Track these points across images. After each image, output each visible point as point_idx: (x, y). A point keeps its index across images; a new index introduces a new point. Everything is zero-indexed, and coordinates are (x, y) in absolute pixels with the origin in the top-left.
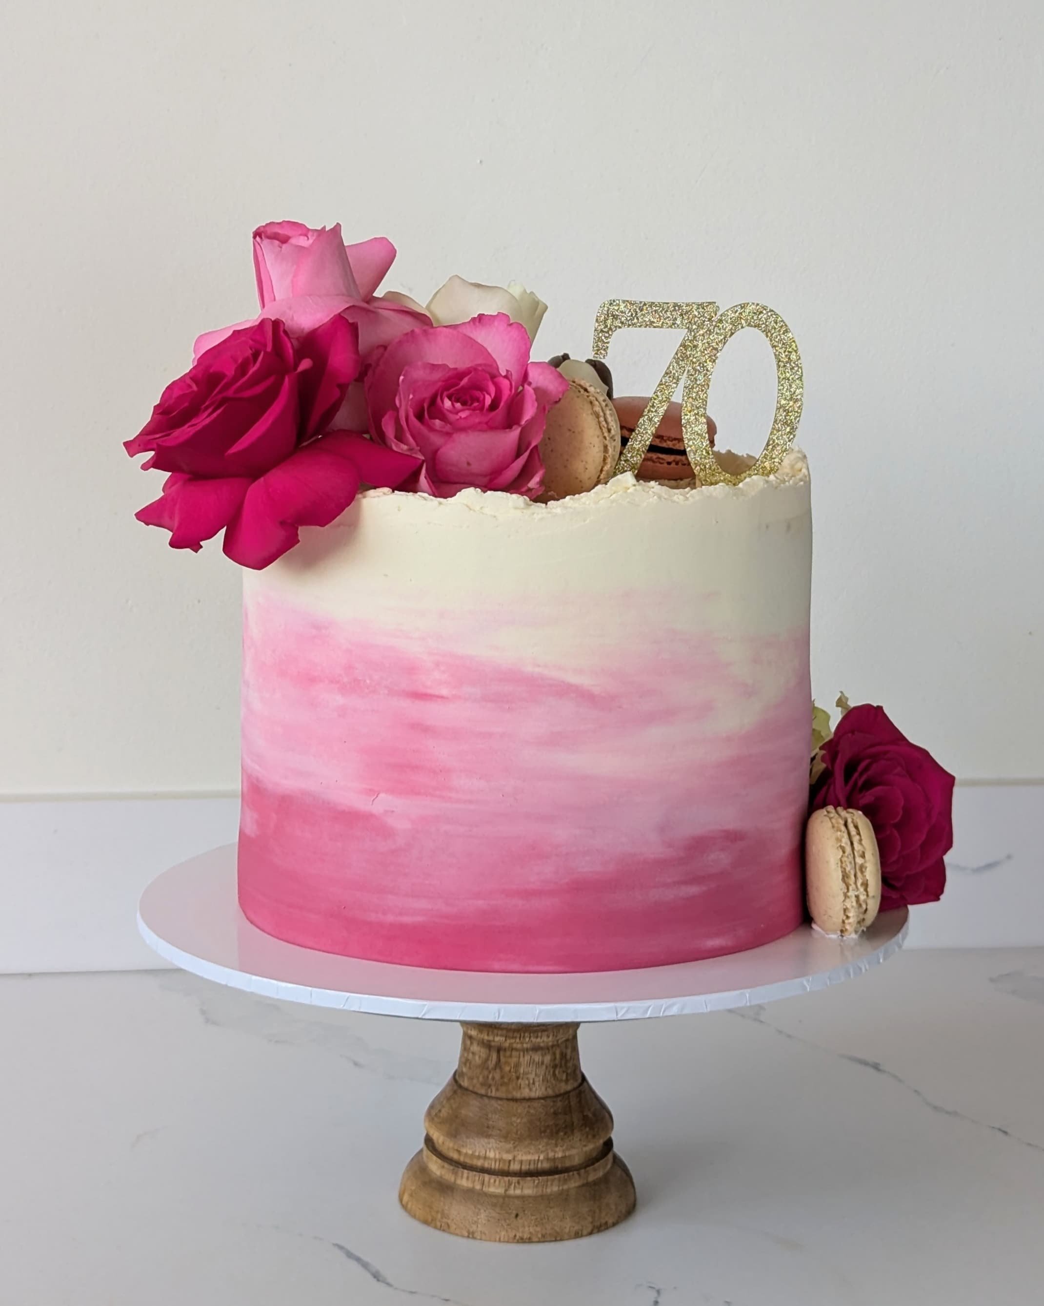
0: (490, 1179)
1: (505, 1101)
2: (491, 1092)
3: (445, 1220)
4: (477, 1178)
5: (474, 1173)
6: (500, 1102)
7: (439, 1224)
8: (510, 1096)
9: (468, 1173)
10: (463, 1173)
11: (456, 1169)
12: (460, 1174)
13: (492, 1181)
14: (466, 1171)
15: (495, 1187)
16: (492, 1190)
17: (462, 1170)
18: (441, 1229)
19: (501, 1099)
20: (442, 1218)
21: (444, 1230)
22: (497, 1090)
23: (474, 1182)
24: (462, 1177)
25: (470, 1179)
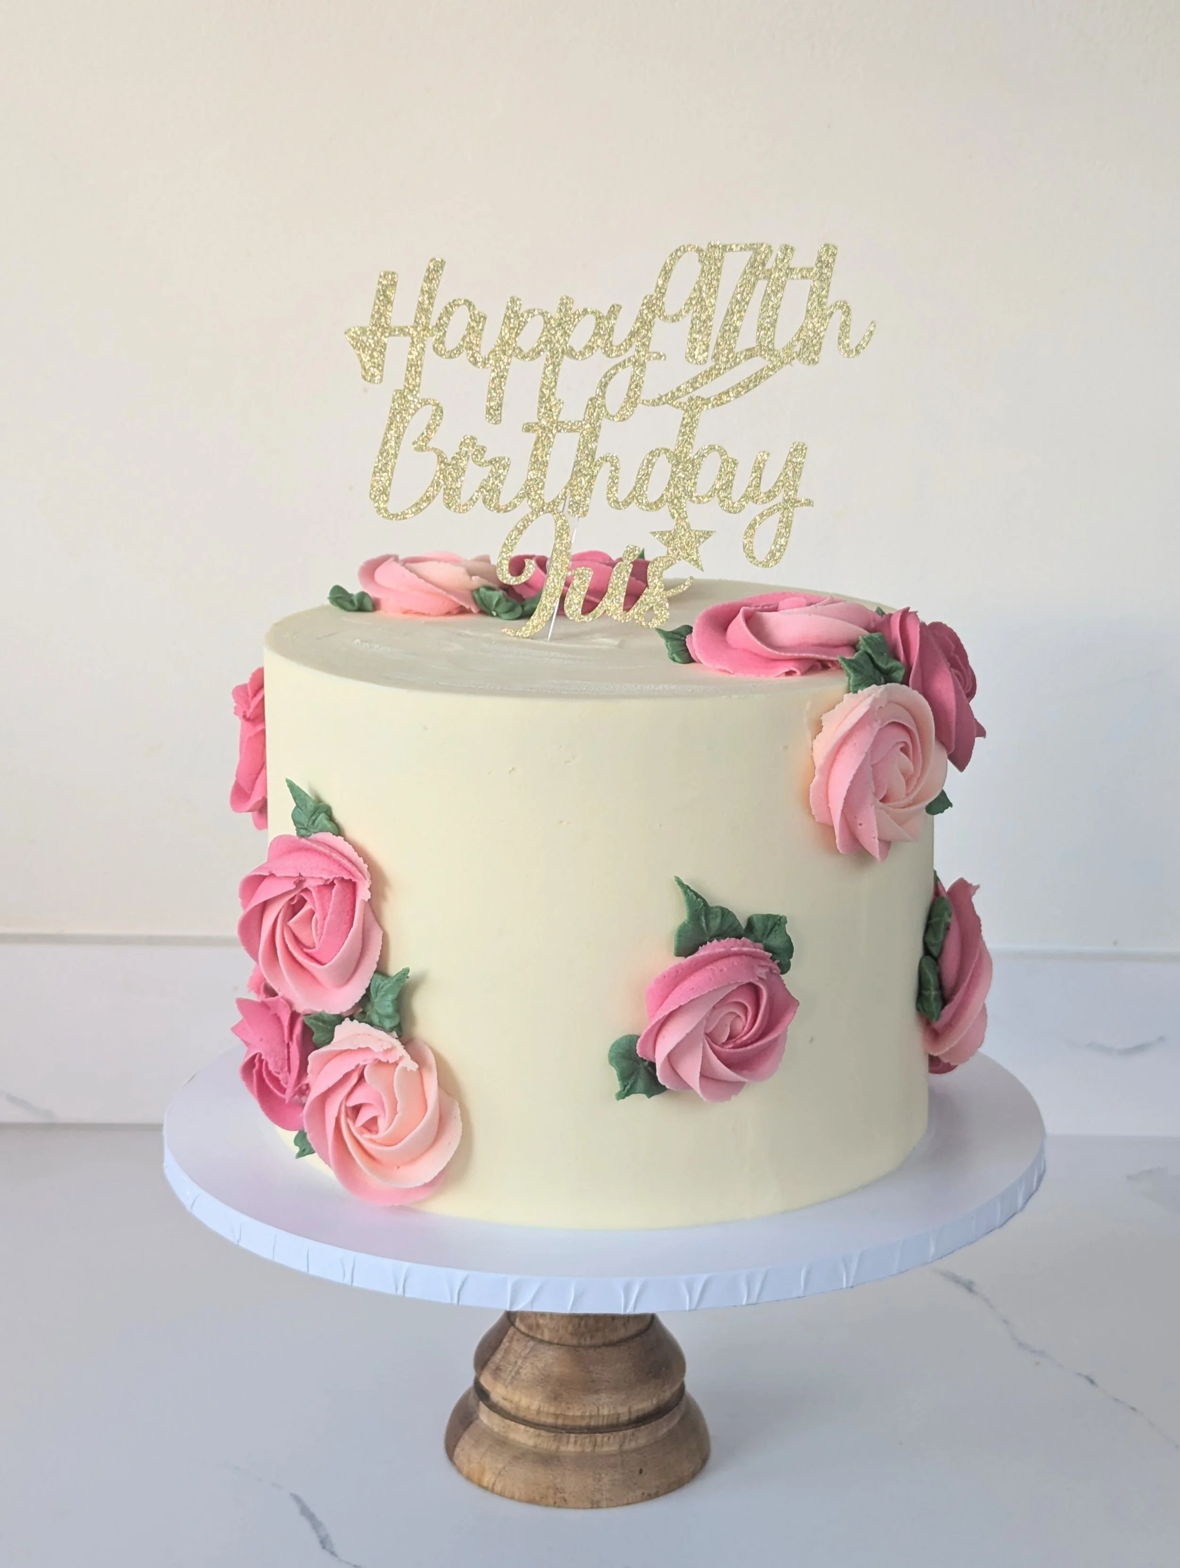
0: (603, 1437)
1: (604, 1348)
2: (585, 1340)
3: (559, 1495)
4: (587, 1440)
5: (583, 1435)
6: (599, 1350)
7: (552, 1501)
8: (607, 1341)
9: (576, 1437)
10: (568, 1438)
11: (559, 1435)
12: (565, 1439)
13: (606, 1439)
14: (572, 1435)
15: (609, 1444)
16: (606, 1449)
17: (567, 1434)
18: (555, 1505)
19: (599, 1347)
20: (555, 1494)
21: (559, 1507)
22: (592, 1337)
23: (582, 1445)
24: (568, 1443)
25: (579, 1442)
